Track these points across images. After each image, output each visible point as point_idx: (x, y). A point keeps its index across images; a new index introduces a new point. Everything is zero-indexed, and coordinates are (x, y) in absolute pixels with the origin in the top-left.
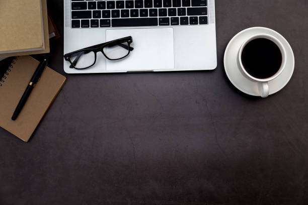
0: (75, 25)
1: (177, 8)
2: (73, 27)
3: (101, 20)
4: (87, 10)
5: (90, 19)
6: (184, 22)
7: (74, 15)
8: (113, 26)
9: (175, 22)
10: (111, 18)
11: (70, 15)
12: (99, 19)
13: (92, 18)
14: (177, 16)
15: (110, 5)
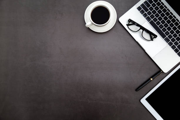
0: (139, 9)
1: (176, 40)
2: (137, 8)
3: (148, 16)
4: (148, 8)
5: (145, 12)
6: (173, 47)
7: (142, 5)
8: (150, 23)
9: (170, 44)
10: (152, 20)
11: (141, 4)
12: (148, 15)
13: (146, 13)
14: (173, 43)
15: (157, 15)
